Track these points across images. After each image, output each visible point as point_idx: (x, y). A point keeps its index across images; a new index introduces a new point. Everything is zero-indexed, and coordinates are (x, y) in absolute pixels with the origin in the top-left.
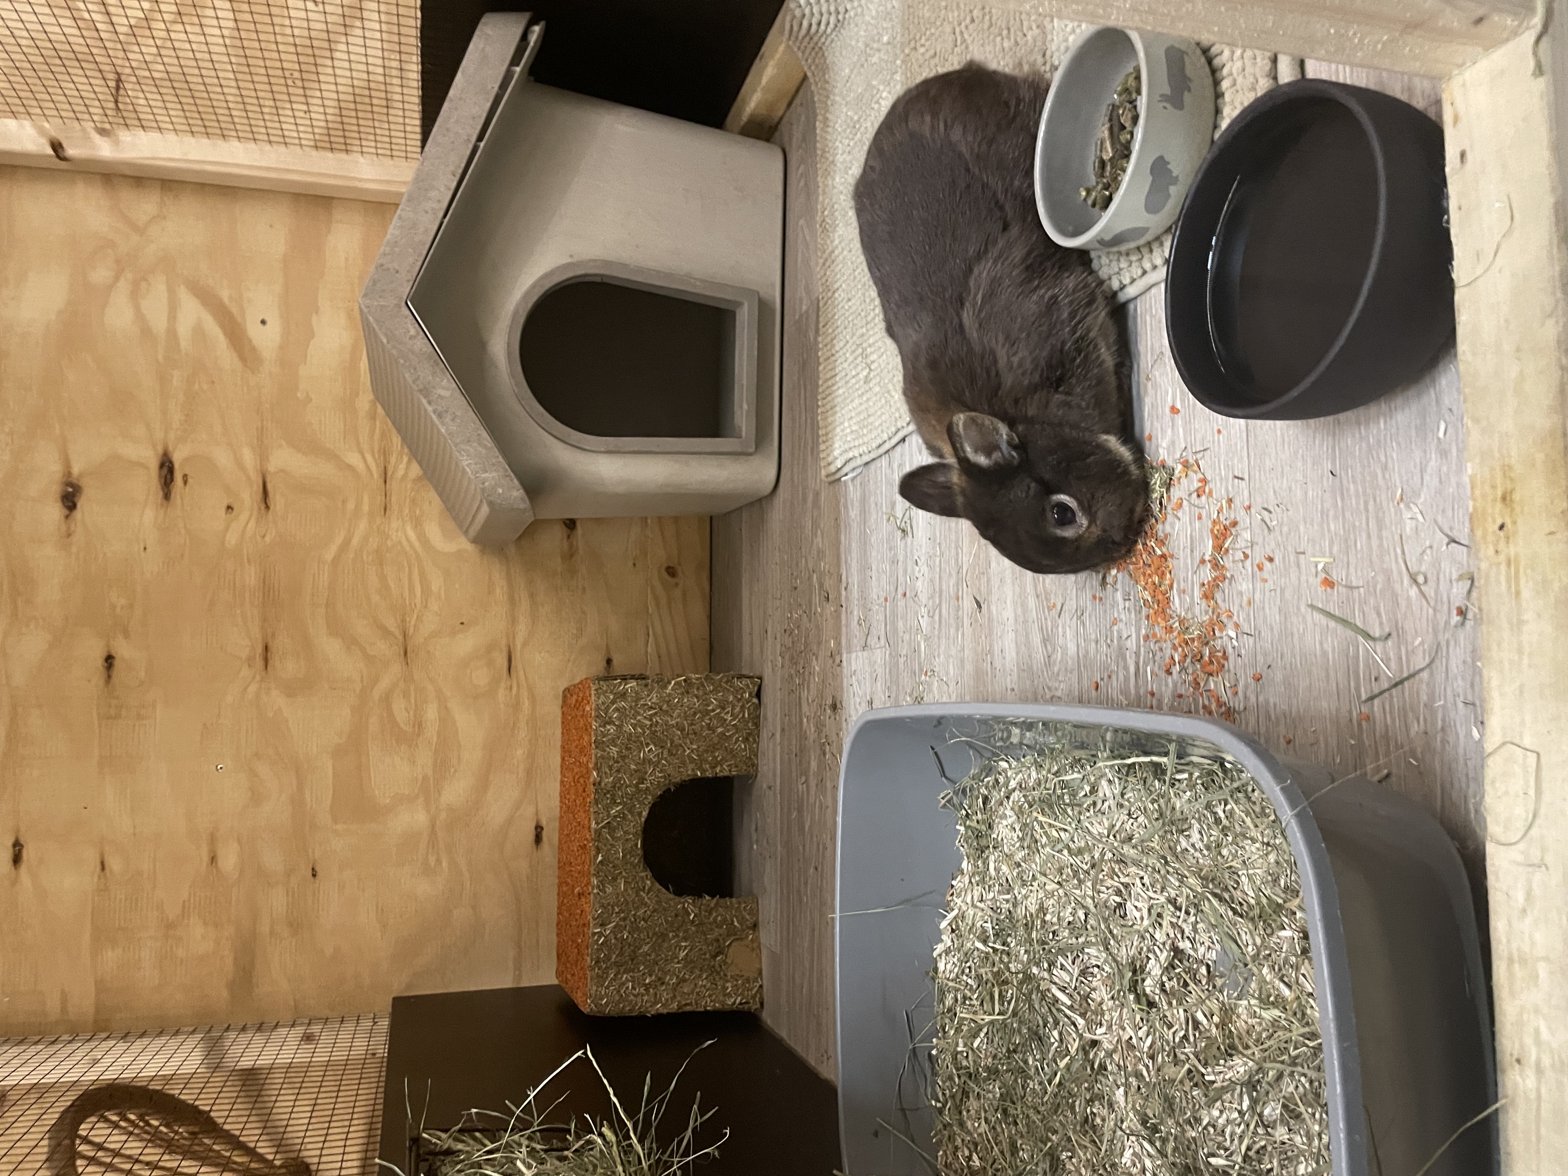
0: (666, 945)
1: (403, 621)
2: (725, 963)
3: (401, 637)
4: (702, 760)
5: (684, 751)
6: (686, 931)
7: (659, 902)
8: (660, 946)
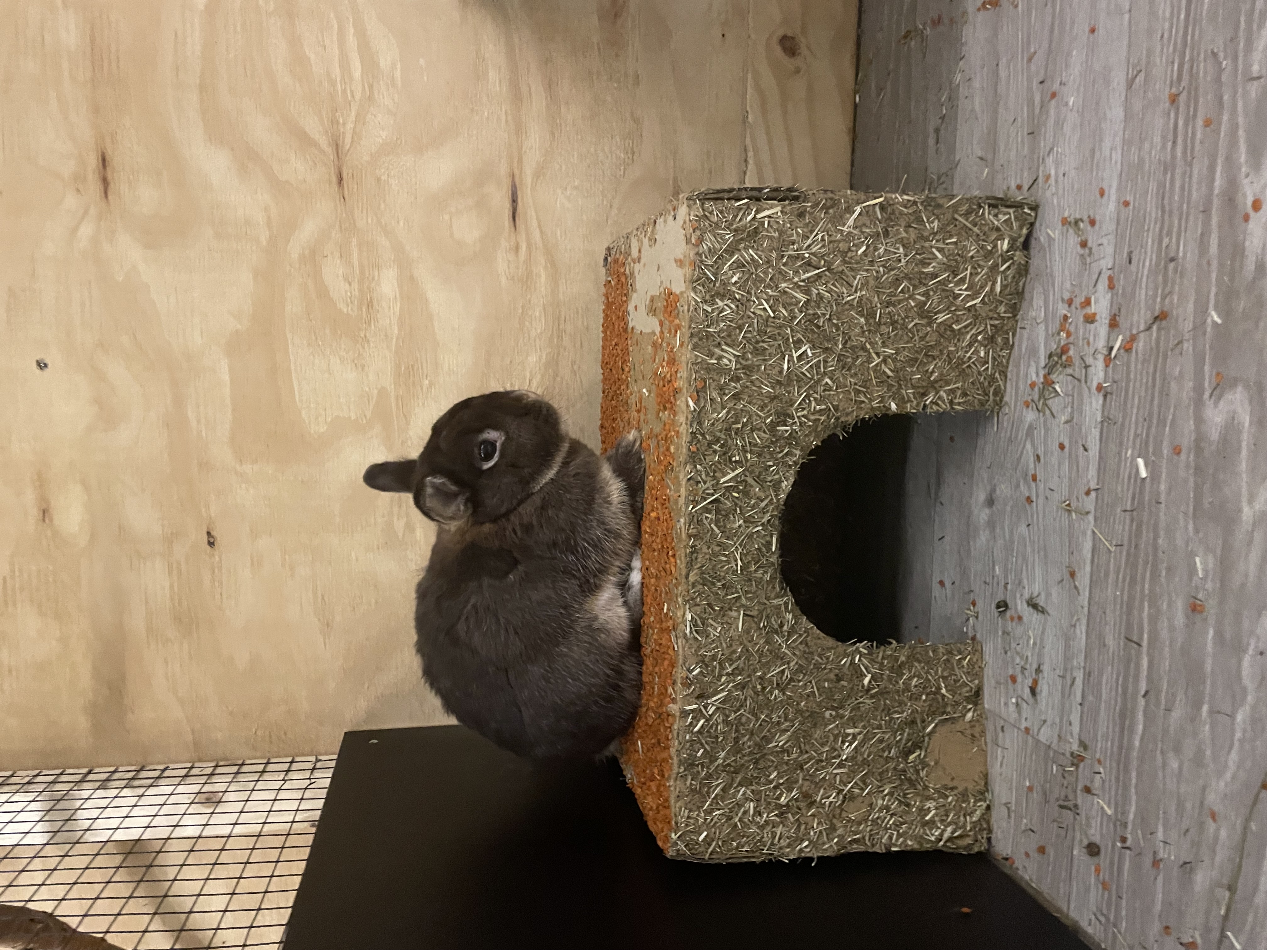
0: (818, 733)
1: (334, 122)
2: (925, 765)
3: (330, 151)
4: (901, 379)
5: (869, 360)
6: (857, 708)
7: (807, 655)
8: (808, 736)
